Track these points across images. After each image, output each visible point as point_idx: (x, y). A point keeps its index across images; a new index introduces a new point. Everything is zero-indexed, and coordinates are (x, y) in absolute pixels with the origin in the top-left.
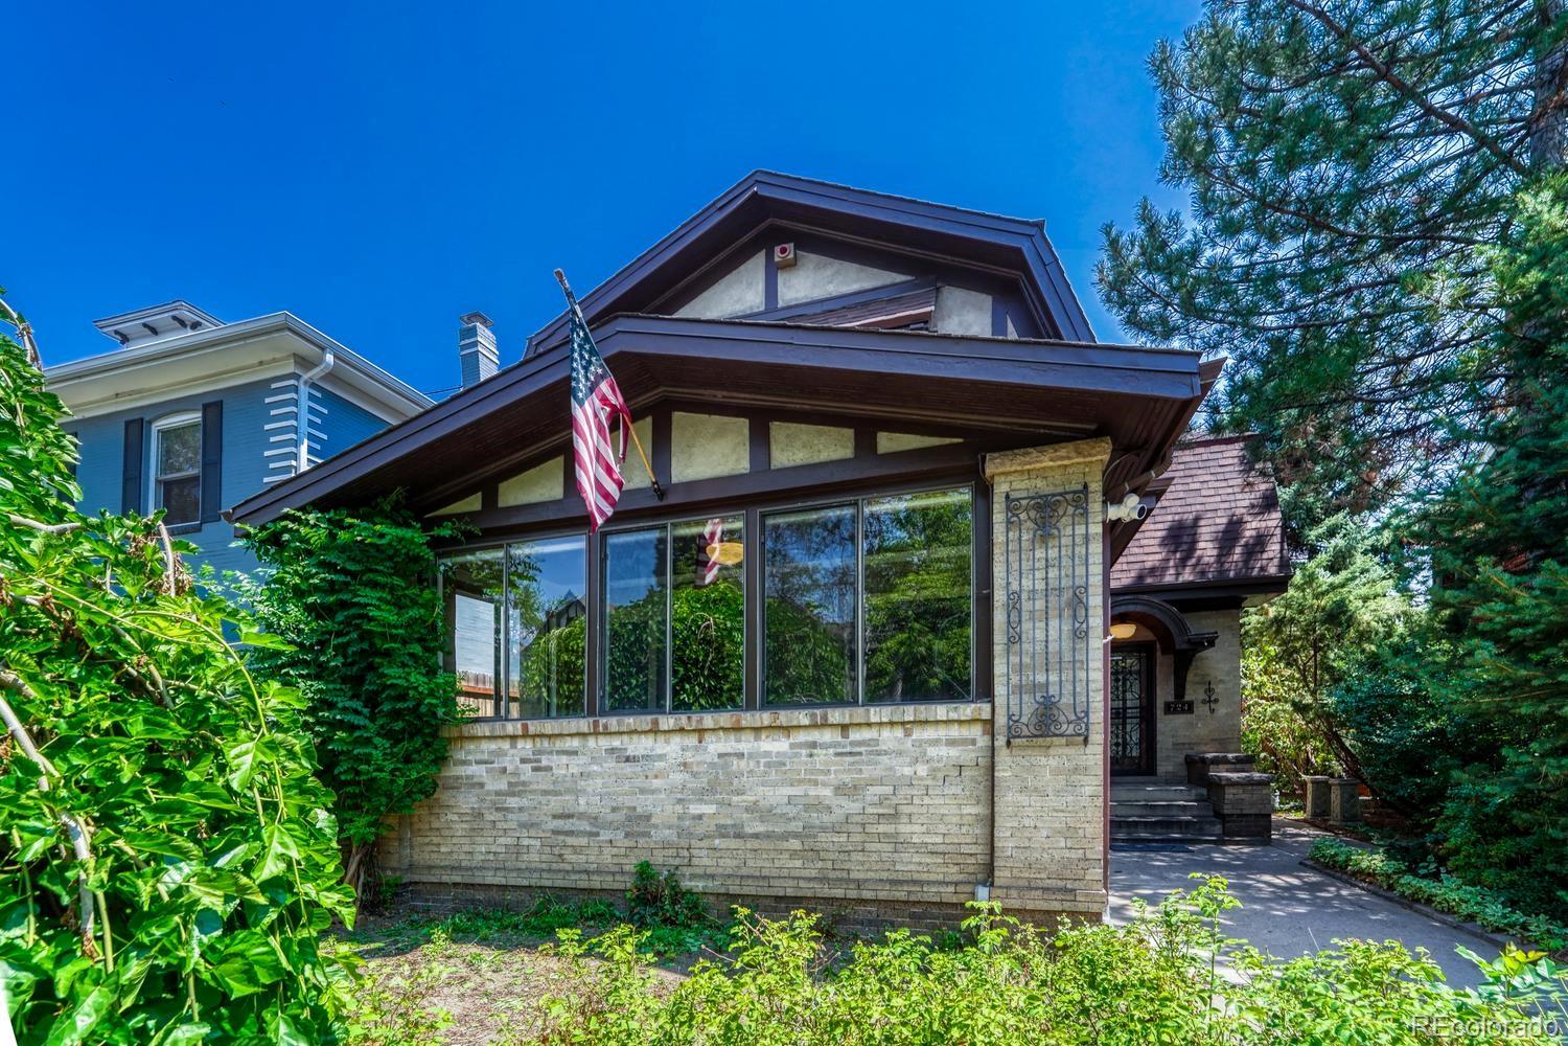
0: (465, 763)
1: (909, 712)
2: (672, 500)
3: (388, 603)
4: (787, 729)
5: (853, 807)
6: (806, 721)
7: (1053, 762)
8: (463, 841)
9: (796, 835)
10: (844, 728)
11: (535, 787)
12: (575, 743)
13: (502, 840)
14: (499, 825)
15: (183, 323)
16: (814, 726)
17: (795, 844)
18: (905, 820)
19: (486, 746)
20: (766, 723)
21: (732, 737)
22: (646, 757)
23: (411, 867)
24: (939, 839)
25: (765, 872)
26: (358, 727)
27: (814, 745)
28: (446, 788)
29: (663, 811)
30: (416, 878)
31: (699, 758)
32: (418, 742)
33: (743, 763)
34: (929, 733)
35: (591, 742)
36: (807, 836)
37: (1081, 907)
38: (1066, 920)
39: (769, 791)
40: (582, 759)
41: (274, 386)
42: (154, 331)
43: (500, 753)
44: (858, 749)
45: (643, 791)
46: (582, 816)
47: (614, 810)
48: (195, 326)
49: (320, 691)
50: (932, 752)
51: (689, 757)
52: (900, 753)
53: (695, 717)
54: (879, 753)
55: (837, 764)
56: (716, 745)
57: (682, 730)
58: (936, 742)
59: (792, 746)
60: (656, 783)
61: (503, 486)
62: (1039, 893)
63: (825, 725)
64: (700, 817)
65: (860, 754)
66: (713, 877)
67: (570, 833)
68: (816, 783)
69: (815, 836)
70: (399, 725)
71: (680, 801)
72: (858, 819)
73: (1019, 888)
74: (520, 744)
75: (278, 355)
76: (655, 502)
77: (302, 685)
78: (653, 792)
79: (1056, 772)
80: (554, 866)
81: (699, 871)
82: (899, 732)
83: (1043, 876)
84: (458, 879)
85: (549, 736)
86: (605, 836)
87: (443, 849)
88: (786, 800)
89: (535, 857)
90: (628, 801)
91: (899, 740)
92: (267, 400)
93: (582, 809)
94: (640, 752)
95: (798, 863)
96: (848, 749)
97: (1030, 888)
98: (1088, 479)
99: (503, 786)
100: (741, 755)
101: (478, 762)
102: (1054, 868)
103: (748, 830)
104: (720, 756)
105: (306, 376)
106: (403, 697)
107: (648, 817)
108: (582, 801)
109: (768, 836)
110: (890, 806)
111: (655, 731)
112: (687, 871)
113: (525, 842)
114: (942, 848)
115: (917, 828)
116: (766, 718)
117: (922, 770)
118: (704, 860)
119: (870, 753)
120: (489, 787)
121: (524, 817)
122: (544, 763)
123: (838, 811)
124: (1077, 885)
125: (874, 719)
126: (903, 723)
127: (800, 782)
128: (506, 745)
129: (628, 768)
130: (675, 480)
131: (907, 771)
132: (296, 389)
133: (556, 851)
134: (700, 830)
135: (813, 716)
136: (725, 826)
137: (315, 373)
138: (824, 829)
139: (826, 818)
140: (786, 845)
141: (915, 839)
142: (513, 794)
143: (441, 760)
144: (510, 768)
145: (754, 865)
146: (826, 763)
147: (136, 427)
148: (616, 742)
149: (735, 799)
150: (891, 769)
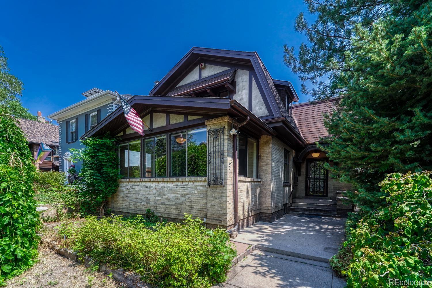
0: (122, 187)
1: (193, 179)
2: (154, 132)
3: (105, 155)
4: (173, 182)
5: (184, 199)
6: (175, 180)
7: (218, 191)
8: (121, 203)
9: (174, 205)
10: (182, 182)
11: (132, 192)
12: (138, 184)
13: (127, 203)
14: (127, 200)
15: (96, 92)
16: (176, 181)
17: (174, 207)
18: (193, 203)
19: (125, 184)
20: (168, 180)
21: (163, 183)
22: (149, 187)
23: (113, 208)
24: (199, 207)
25: (169, 213)
26: (98, 179)
27: (177, 185)
28: (119, 192)
29: (152, 198)
30: (114, 210)
31: (158, 187)
32: (111, 183)
33: (165, 189)
34: (197, 183)
35: (141, 183)
36: (176, 205)
37: (223, 224)
38: (218, 227)
39: (169, 195)
40: (139, 187)
41: (109, 105)
42: (92, 94)
43: (127, 185)
44: (185, 187)
45: (149, 194)
46: (139, 199)
47: (144, 198)
48: (98, 92)
49: (92, 172)
50: (198, 188)
51: (157, 187)
52: (192, 188)
53: (156, 179)
54: (188, 187)
55: (181, 190)
56: (161, 185)
57: (154, 181)
58: (198, 185)
59: (174, 185)
60: (151, 192)
61: (127, 130)
62: (215, 220)
63: (178, 181)
64: (158, 200)
65: (185, 188)
66: (160, 213)
67: (137, 202)
68: (177, 194)
69: (177, 205)
70: (107, 179)
71: (155, 196)
72: (184, 202)
73: (211, 219)
74: (130, 183)
75: (109, 99)
76: (150, 132)
77: (89, 171)
78: (151, 194)
79: (219, 193)
80: (135, 209)
81: (158, 211)
82: (192, 183)
83: (216, 217)
84: (120, 211)
85: (134, 182)
86: (143, 203)
87: (118, 204)
88: (172, 197)
89: (132, 207)
90: (147, 196)
91: (192, 185)
92: (108, 108)
93: (139, 197)
94: (148, 186)
95: (174, 211)
96: (183, 187)
97: (213, 219)
98: (225, 125)
99: (127, 192)
100: (165, 187)
101: (124, 187)
102: (218, 215)
103: (166, 203)
104: (162, 187)
105: (114, 103)
106: (107, 174)
107: (150, 200)
108: (139, 196)
109: (169, 205)
110: (190, 199)
111: (150, 181)
112: (156, 211)
113: (131, 204)
114: (200, 209)
115: (195, 205)
116: (168, 179)
117: (196, 192)
118: (159, 209)
119: (187, 187)
120: (125, 192)
121: (130, 198)
122: (133, 187)
123: (181, 200)
124: (222, 219)
125: (187, 180)
126: (193, 181)
127: (175, 193)
128: (128, 184)
129: (147, 189)
130: (154, 128)
131: (193, 192)
132: (112, 106)
133: (135, 206)
134: (158, 203)
135: (176, 179)
136: (162, 202)
137: (116, 102)
138: (179, 204)
139: (179, 202)
140: (172, 207)
141: (195, 207)
142: (129, 194)
143: (117, 186)
144: (128, 188)
145: (168, 211)
146: (179, 189)
147: (87, 115)
148: (145, 184)
149: (164, 196)
150: (190, 191)
